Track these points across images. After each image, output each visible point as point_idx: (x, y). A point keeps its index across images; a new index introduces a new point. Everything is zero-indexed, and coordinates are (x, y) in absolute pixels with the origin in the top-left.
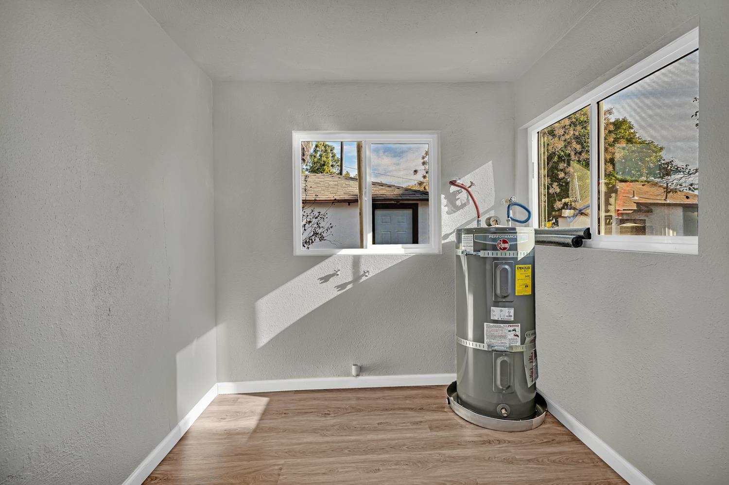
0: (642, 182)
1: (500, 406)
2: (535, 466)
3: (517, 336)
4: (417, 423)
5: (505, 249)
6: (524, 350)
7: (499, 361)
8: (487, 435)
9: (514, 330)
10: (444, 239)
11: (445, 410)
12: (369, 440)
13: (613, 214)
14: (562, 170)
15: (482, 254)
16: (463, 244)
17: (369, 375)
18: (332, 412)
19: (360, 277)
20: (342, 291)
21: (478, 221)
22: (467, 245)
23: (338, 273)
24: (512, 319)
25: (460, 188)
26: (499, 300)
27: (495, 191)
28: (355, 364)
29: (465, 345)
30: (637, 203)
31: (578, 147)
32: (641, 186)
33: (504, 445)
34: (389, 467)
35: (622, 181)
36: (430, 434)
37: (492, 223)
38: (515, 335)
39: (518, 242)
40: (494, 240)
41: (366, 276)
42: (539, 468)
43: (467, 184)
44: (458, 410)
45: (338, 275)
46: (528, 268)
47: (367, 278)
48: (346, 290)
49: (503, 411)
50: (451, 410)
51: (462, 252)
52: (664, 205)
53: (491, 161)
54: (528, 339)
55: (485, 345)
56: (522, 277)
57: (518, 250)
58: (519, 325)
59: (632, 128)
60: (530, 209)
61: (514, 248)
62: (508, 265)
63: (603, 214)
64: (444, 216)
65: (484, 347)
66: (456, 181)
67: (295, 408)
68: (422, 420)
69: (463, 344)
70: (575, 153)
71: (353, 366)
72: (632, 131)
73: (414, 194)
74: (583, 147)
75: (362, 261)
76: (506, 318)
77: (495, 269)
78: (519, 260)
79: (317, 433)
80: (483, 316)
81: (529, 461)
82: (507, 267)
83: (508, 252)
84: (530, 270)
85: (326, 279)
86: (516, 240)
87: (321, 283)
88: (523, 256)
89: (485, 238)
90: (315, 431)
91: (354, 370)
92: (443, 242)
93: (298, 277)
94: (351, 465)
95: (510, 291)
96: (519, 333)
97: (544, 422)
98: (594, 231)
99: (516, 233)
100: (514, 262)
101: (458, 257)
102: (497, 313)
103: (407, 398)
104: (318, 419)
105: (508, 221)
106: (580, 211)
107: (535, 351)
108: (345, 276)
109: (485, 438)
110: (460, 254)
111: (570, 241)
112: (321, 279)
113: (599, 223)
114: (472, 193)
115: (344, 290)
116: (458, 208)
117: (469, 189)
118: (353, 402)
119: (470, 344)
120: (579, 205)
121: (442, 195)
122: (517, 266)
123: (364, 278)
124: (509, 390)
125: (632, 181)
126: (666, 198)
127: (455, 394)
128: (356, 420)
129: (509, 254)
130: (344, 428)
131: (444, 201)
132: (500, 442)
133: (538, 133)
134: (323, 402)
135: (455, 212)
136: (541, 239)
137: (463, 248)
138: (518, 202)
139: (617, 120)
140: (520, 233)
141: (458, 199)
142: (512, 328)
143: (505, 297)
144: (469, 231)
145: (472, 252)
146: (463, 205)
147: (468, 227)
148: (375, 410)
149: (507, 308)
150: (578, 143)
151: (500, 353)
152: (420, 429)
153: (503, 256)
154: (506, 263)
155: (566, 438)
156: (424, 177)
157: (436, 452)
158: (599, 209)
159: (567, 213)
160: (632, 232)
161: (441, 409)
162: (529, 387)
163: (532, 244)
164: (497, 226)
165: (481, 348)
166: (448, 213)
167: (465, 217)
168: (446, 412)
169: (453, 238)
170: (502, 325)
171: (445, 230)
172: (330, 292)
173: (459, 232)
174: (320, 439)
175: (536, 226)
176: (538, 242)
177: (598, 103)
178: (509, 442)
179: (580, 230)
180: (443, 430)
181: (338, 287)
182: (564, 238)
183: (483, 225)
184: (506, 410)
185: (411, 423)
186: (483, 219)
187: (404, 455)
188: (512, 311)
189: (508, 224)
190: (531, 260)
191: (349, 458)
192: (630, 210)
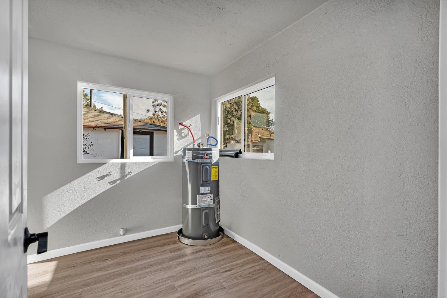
0: (262, 128)
1: (204, 234)
2: (220, 255)
3: (212, 200)
4: (163, 252)
5: (207, 158)
6: (215, 206)
7: (204, 213)
8: (198, 249)
9: (211, 197)
10: (175, 154)
11: (177, 243)
12: (137, 266)
13: (250, 143)
14: (229, 119)
15: (197, 161)
16: (186, 156)
17: (131, 234)
18: (109, 258)
19: (126, 176)
20: (113, 185)
21: (194, 145)
22: (189, 156)
23: (111, 174)
24: (210, 192)
25: (184, 127)
26: (204, 183)
27: (201, 130)
28: (122, 228)
29: (187, 207)
30: (260, 138)
31: (237, 108)
32: (261, 130)
33: (207, 250)
34: (151, 274)
35: (255, 127)
36: (171, 255)
37: (200, 146)
38: (211, 200)
39: (213, 155)
40: (202, 154)
41: (130, 175)
42: (221, 255)
43: (188, 125)
44: (184, 241)
45: (111, 175)
46: (217, 167)
47: (130, 176)
48: (116, 184)
49: (206, 236)
50: (180, 242)
51: (187, 160)
52: (269, 139)
53: (199, 115)
54: (216, 201)
55: (198, 206)
56: (214, 171)
57: (213, 159)
58: (213, 194)
59: (259, 102)
60: (217, 139)
61: (211, 158)
62: (208, 166)
63: (246, 143)
64: (176, 141)
65: (197, 207)
66: (182, 123)
67: (81, 261)
68: (166, 249)
69: (186, 207)
70: (235, 111)
71: (121, 230)
72: (259, 103)
73: (151, 126)
74: (239, 108)
75: (127, 166)
76: (207, 192)
77: (202, 168)
78: (213, 163)
79: (102, 271)
80: (196, 192)
81: (217, 254)
82: (208, 167)
83: (208, 160)
84: (218, 168)
85: (102, 178)
86: (211, 154)
87: (98, 181)
88: (214, 162)
89: (198, 153)
90: (99, 270)
91: (122, 232)
92: (175, 155)
93: (81, 178)
94: (128, 280)
95: (209, 178)
96: (212, 199)
97: (222, 238)
98: (242, 151)
99: (212, 151)
100: (211, 165)
101: (184, 163)
102: (203, 189)
103: (155, 241)
104: (100, 263)
105: (208, 145)
106: (238, 141)
107: (219, 206)
108: (116, 175)
109: (198, 250)
110: (185, 161)
111: (234, 155)
112: (98, 178)
113: (244, 147)
114: (190, 129)
115: (115, 184)
116: (183, 137)
117: (189, 128)
118: (122, 250)
119: (190, 206)
120: (237, 139)
121: (175, 130)
122: (212, 167)
123: (128, 176)
124: (208, 226)
125: (258, 127)
126: (271, 136)
127: (182, 234)
128: (127, 258)
129: (208, 161)
130: (118, 264)
131: (176, 133)
132: (204, 250)
133: (221, 103)
134: (101, 254)
135: (181, 139)
136: (222, 154)
137: (187, 158)
138: (212, 136)
139: (253, 97)
140: (213, 151)
141: (183, 132)
142: (209, 196)
143: (206, 182)
144: (189, 150)
145: (191, 160)
146: (186, 136)
147: (188, 147)
148: (137, 251)
149: (207, 187)
150: (237, 105)
151: (204, 209)
152: (165, 254)
153: (206, 162)
154: (207, 165)
155: (231, 242)
156: (154, 115)
157: (175, 261)
158: (245, 141)
159: (233, 142)
160: (256, 151)
161: (175, 242)
162: (217, 222)
163: (218, 157)
164: (203, 147)
165: (196, 208)
166: (178, 140)
167: (187, 142)
168: (178, 243)
169: (181, 153)
170: (205, 195)
171: (176, 149)
172: (105, 186)
173: (184, 150)
174: (105, 273)
175: (219, 148)
176: (221, 155)
177: (245, 96)
178: (208, 249)
179: (238, 150)
180: (177, 251)
181: (110, 182)
182: (231, 153)
183: (196, 147)
184: (207, 236)
185: (159, 252)
186: (196, 143)
187: (159, 267)
188: (210, 188)
189: (208, 147)
190: (217, 164)
191: (126, 277)
192: (257, 141)
